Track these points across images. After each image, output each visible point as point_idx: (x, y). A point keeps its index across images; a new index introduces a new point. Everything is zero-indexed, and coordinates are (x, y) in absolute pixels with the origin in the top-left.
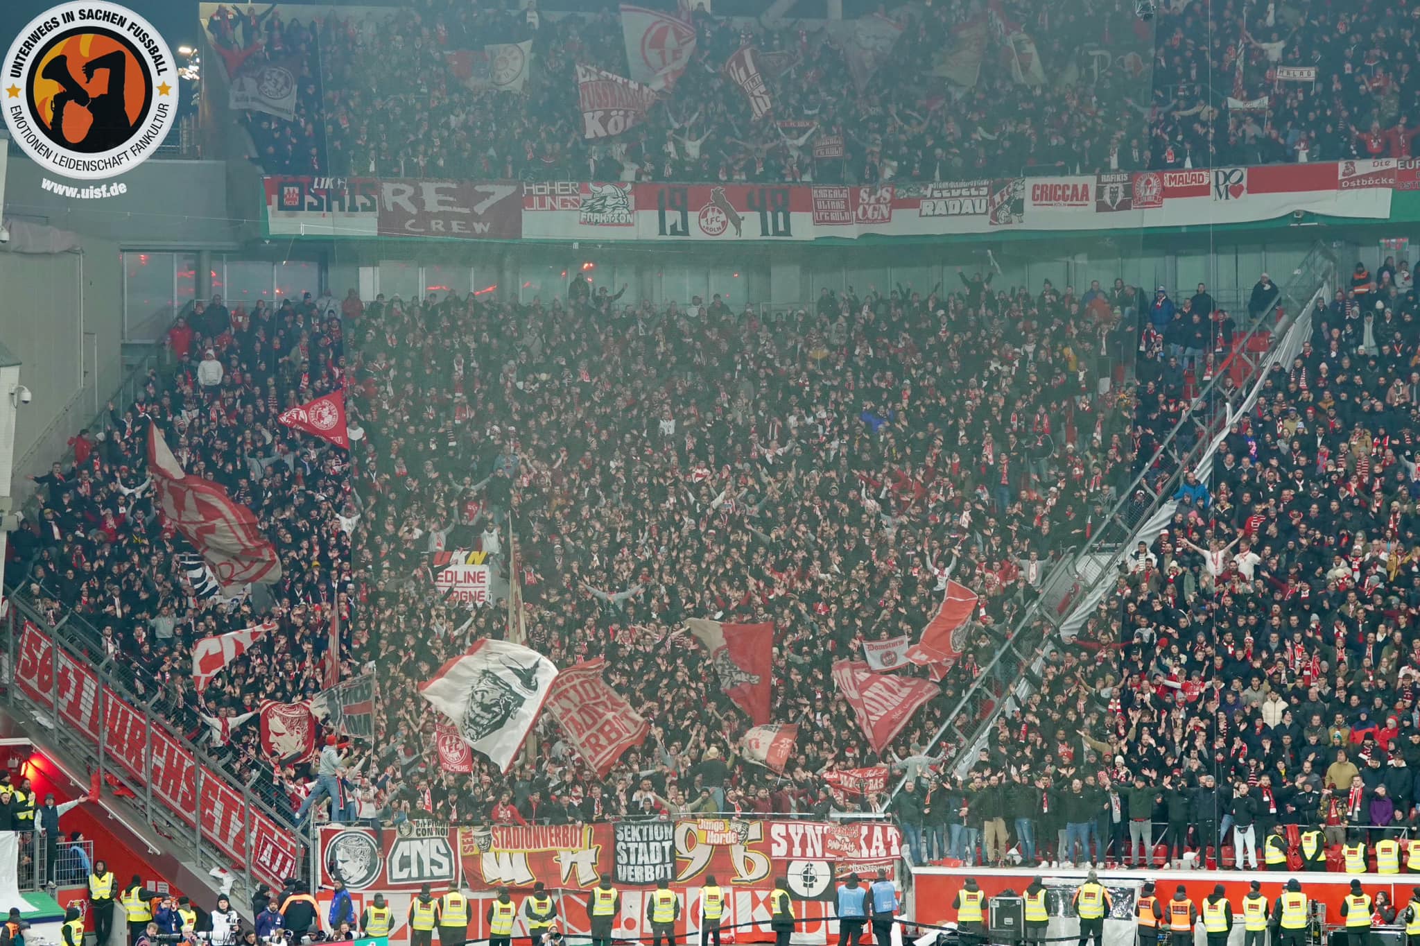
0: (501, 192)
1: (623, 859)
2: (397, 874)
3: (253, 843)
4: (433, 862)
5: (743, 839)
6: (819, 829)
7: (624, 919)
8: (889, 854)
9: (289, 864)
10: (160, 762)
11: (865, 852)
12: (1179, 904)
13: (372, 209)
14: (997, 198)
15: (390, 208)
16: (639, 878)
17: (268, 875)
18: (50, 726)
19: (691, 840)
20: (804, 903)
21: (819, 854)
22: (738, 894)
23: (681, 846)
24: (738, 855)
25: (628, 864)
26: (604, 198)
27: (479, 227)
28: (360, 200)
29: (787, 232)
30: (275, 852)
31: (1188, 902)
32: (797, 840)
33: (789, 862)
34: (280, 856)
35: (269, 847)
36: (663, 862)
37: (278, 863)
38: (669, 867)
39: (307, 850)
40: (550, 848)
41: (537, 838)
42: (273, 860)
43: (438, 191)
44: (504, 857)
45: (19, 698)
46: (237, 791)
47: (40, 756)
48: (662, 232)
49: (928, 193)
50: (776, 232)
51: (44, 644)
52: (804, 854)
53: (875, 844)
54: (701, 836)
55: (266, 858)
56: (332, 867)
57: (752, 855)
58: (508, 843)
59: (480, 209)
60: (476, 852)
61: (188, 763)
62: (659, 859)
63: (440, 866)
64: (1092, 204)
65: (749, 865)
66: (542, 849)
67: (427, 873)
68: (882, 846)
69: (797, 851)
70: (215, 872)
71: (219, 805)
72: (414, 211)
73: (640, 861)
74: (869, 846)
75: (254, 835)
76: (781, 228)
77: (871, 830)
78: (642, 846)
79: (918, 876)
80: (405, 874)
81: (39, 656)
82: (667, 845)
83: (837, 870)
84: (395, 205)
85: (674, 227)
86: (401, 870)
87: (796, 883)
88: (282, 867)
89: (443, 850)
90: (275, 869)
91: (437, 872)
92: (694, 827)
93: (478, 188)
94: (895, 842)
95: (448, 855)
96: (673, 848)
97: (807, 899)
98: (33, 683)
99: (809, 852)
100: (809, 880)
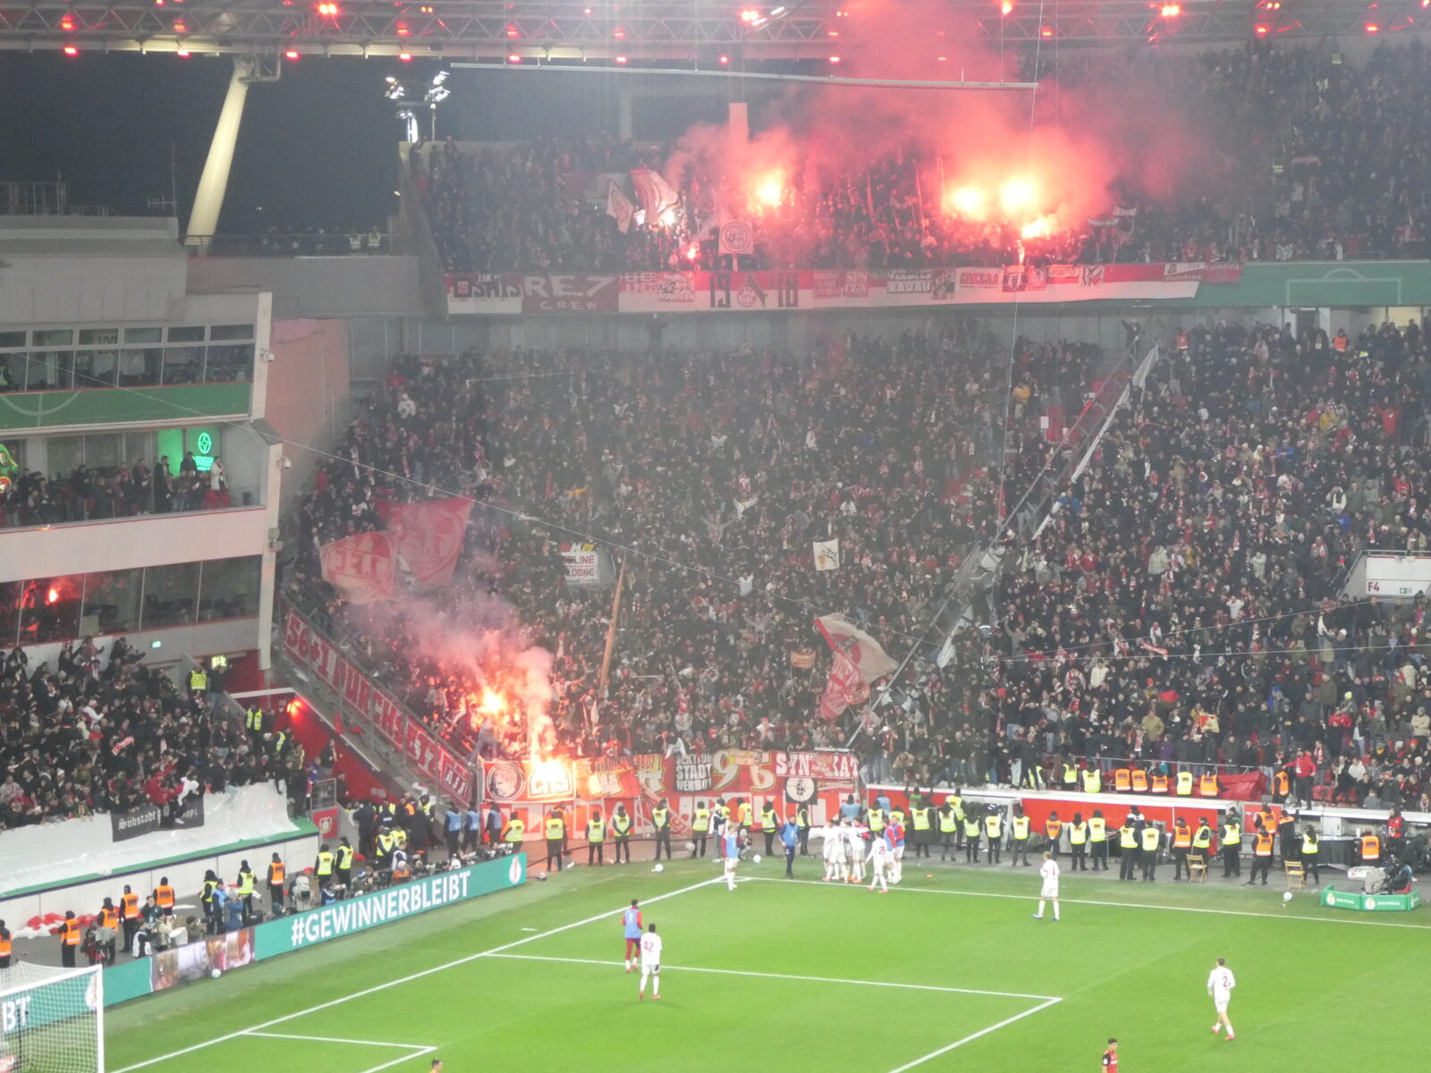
0: (605, 281)
1: (680, 776)
2: (534, 791)
3: (440, 768)
4: (557, 783)
5: (759, 761)
6: (807, 757)
8: (851, 775)
9: (464, 784)
10: (379, 709)
11: (836, 774)
13: (518, 294)
14: (937, 281)
15: (530, 294)
16: (691, 788)
17: (449, 790)
18: (306, 680)
19: (724, 762)
21: (807, 773)
23: (718, 766)
24: (755, 773)
26: (674, 283)
27: (590, 305)
28: (510, 289)
29: (796, 304)
30: (455, 776)
32: (793, 764)
33: (788, 778)
34: (458, 779)
35: (451, 773)
38: (710, 780)
39: (475, 777)
40: (633, 770)
42: (453, 781)
43: (562, 282)
44: (603, 778)
45: (286, 659)
47: (299, 699)
48: (713, 304)
49: (890, 276)
50: (788, 304)
51: (302, 626)
52: (797, 773)
53: (842, 768)
54: (731, 760)
55: (449, 778)
56: (493, 787)
57: (764, 773)
58: (606, 768)
59: (590, 293)
60: (585, 774)
61: (398, 714)
63: (561, 785)
64: (1000, 286)
65: (761, 779)
67: (553, 790)
68: (847, 769)
69: (793, 772)
71: (417, 744)
74: (839, 770)
75: (441, 763)
76: (792, 301)
77: (840, 760)
78: (693, 767)
80: (538, 791)
81: (299, 634)
82: (709, 766)
83: (819, 784)
84: (533, 291)
85: (720, 302)
86: (536, 787)
87: (792, 791)
88: (459, 786)
89: (564, 774)
90: (455, 786)
91: (560, 788)
92: (726, 754)
93: (590, 279)
94: (855, 767)
95: (567, 778)
96: (713, 768)
97: (800, 803)
98: (295, 650)
99: (801, 772)
100: (800, 790)
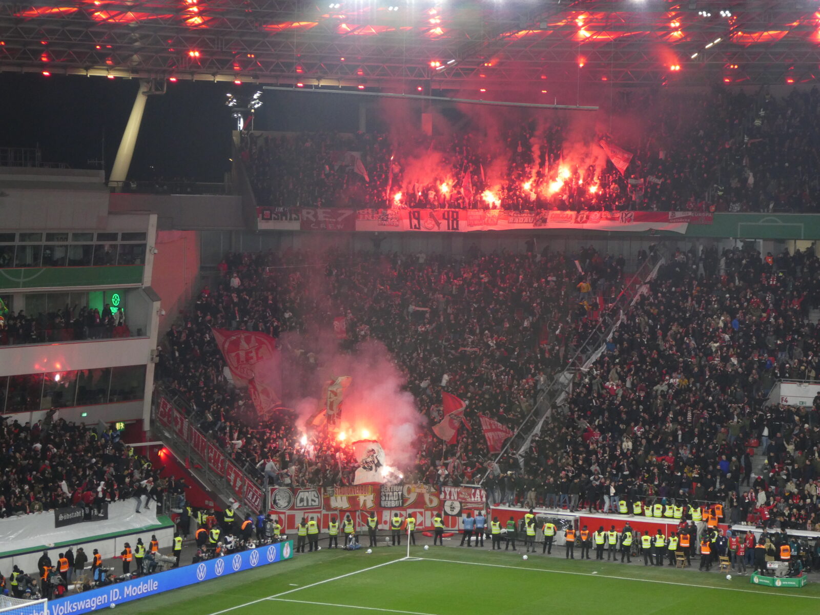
0: (348, 213)
1: (383, 498)
2: (299, 504)
3: (245, 490)
4: (313, 500)
5: (429, 492)
6: (456, 490)
7: (383, 520)
8: (482, 500)
9: (258, 500)
10: (212, 455)
11: (473, 499)
12: (584, 532)
13: (298, 219)
14: (538, 217)
15: (305, 219)
16: (389, 506)
17: (250, 503)
18: (170, 437)
19: (409, 491)
20: (450, 517)
21: (456, 498)
22: (426, 512)
23: (406, 494)
24: (427, 497)
25: (385, 500)
26: (388, 215)
27: (339, 227)
28: (294, 216)
29: (457, 229)
30: (253, 495)
31: (587, 532)
32: (448, 493)
33: (445, 501)
34: (255, 497)
35: (251, 493)
36: (398, 500)
37: (254, 499)
38: (401, 501)
39: (265, 496)
40: (356, 495)
41: (351, 490)
42: (253, 497)
43: (324, 212)
44: (339, 498)
45: (159, 425)
46: (239, 470)
47: (166, 448)
48: (411, 227)
49: (512, 215)
50: (453, 228)
51: (169, 406)
52: (450, 498)
53: (476, 496)
54: (413, 489)
55: (250, 496)
56: (275, 501)
57: (432, 498)
58: (341, 493)
59: (340, 219)
60: (328, 496)
61: (222, 458)
62: (397, 499)
63: (315, 501)
64: (573, 221)
65: (431, 501)
66: (353, 495)
67: (310, 504)
68: (479, 497)
69: (448, 497)
70: (231, 500)
71: (233, 475)
72: (314, 220)
73: (390, 499)
74: (474, 497)
75: (246, 487)
76: (455, 227)
77: (475, 492)
78: (391, 494)
79: (493, 509)
80: (301, 505)
81: (167, 411)
82: (400, 493)
83: (463, 505)
84: (307, 218)
85: (415, 226)
86: (300, 503)
87: (447, 509)
88: (256, 501)
89: (316, 496)
90: (253, 501)
91: (314, 504)
92: (410, 486)
93: (340, 212)
94: (484, 496)
95: (318, 497)
96: (402, 494)
97: (452, 516)
98: (165, 419)
99: (452, 498)
100: (452, 508)
